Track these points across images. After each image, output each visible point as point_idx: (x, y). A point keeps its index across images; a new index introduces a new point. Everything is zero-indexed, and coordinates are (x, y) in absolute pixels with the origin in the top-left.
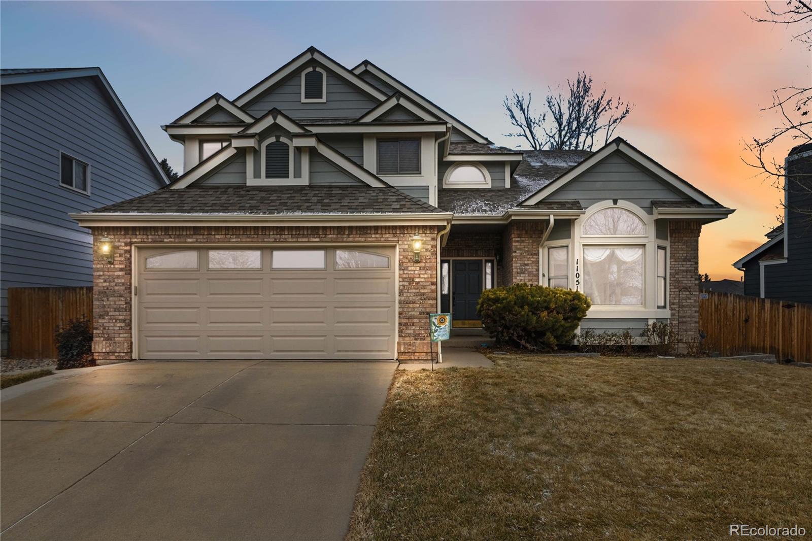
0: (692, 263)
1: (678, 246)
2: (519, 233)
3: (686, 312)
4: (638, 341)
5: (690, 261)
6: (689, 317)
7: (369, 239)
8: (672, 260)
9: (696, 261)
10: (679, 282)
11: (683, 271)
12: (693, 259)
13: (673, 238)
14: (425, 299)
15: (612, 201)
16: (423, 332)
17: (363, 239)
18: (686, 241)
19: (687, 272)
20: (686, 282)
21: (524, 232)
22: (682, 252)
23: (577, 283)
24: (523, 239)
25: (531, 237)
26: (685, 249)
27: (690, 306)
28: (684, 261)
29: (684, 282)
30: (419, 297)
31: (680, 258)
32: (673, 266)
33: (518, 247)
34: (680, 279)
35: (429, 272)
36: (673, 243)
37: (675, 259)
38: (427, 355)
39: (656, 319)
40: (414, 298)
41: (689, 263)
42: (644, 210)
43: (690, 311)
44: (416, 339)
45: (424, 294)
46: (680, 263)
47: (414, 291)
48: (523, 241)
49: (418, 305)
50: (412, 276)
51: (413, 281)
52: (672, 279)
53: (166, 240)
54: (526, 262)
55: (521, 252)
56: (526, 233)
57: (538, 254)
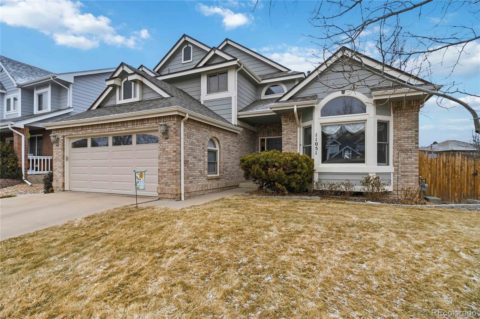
0: (413, 131)
1: (400, 119)
2: (285, 119)
3: (408, 168)
4: (358, 188)
5: (411, 130)
6: (410, 172)
7: (145, 127)
8: (395, 130)
9: (417, 129)
10: (401, 146)
11: (405, 138)
12: (414, 128)
13: (396, 114)
14: (170, 161)
15: (341, 91)
16: (169, 182)
17: (142, 127)
18: (407, 115)
19: (408, 138)
20: (408, 146)
21: (288, 119)
22: (404, 124)
23: (316, 149)
24: (288, 123)
25: (293, 121)
26: (407, 121)
27: (411, 164)
28: (406, 130)
29: (405, 146)
30: (168, 160)
31: (402, 128)
32: (396, 134)
33: (285, 128)
34: (402, 144)
35: (172, 144)
36: (396, 117)
37: (398, 129)
38: (171, 195)
39: (376, 173)
40: (165, 160)
41: (410, 131)
42: (366, 96)
43: (411, 168)
44: (166, 186)
45: (170, 158)
46: (402, 132)
47: (165, 156)
48: (288, 125)
49: (167, 165)
50: (164, 147)
51: (165, 150)
52: (395, 144)
53: (73, 134)
54: (290, 137)
55: (287, 131)
56: (290, 119)
57: (297, 132)
